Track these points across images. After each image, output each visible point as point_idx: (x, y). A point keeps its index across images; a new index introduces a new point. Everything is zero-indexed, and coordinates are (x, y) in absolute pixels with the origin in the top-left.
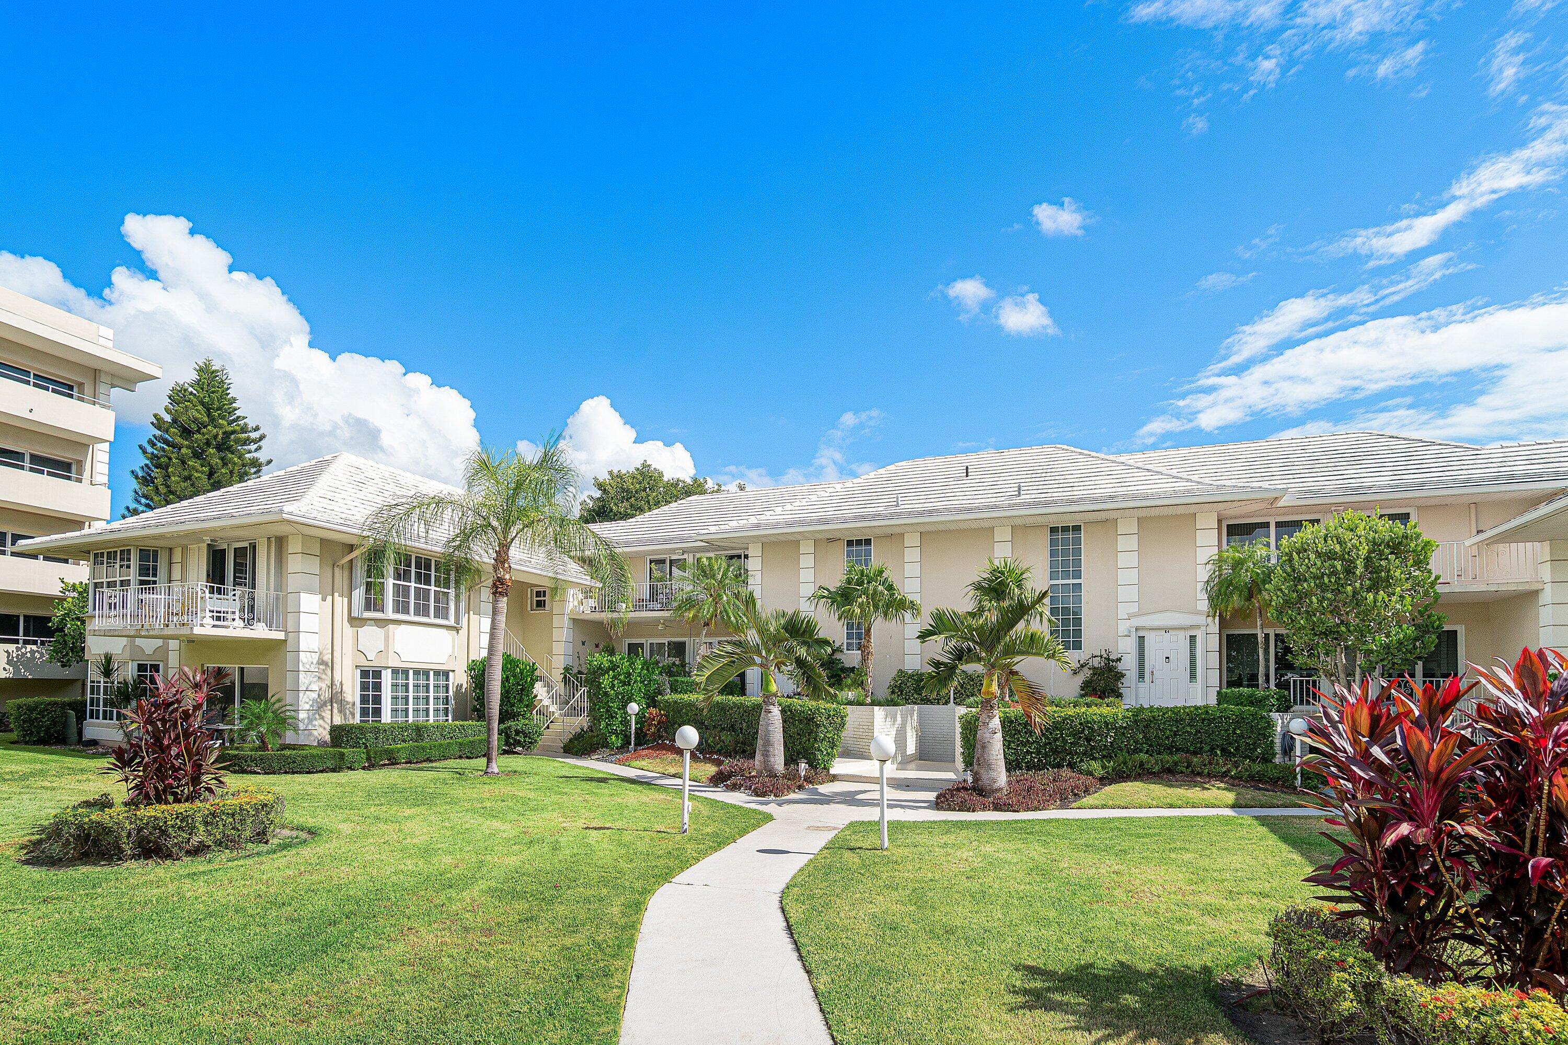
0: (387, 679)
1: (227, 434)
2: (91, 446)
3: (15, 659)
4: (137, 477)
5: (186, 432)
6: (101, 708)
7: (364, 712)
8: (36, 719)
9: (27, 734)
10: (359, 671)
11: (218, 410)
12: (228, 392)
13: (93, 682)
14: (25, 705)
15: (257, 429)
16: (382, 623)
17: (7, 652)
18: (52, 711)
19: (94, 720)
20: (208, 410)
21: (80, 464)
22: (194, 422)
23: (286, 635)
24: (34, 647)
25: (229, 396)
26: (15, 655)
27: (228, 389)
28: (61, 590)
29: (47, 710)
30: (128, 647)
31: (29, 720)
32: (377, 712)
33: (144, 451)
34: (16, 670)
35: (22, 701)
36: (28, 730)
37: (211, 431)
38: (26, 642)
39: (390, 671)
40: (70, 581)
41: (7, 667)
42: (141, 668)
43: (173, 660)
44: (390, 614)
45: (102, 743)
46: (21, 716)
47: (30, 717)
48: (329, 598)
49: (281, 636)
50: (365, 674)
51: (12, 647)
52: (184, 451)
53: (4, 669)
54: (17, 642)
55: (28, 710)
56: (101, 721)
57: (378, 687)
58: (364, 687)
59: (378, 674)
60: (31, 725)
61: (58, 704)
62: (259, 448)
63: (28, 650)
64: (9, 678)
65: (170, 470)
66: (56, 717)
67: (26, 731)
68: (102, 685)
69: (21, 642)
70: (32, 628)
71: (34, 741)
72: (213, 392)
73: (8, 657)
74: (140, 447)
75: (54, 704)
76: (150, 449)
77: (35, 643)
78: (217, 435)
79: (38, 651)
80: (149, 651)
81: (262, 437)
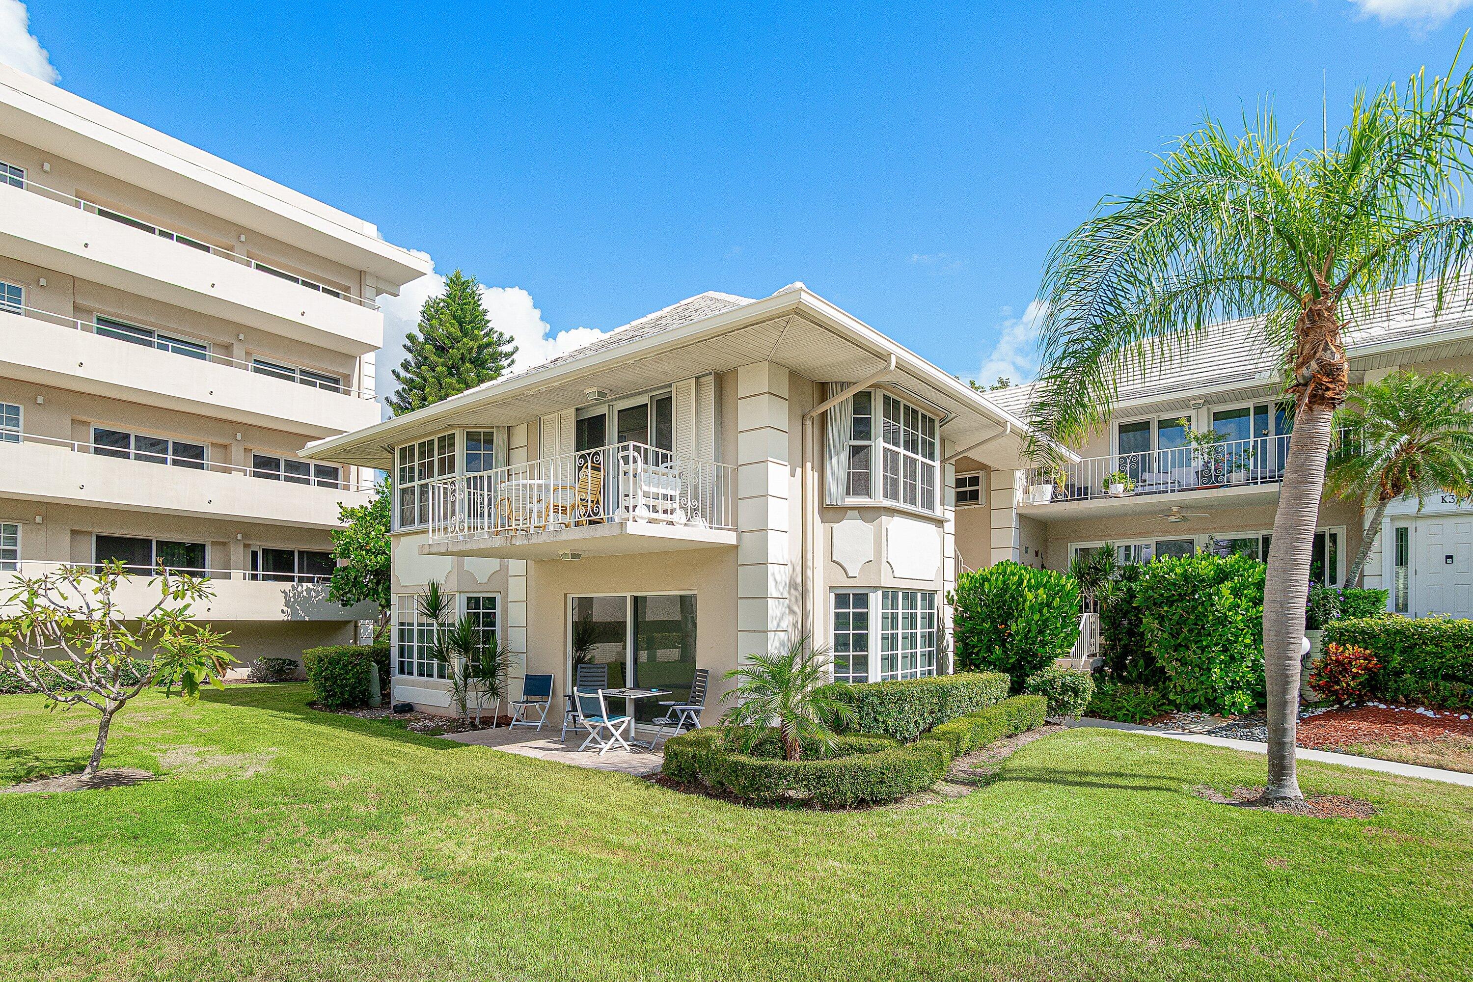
0: (876, 607)
1: (481, 348)
2: (358, 358)
3: (292, 600)
4: (391, 404)
5: (441, 350)
6: (415, 660)
7: (841, 665)
8: (340, 675)
9: (329, 696)
10: (832, 596)
11: (470, 323)
12: (479, 303)
13: (402, 624)
14: (326, 656)
15: (511, 339)
16: (869, 513)
17: (284, 592)
18: (356, 665)
19: (406, 677)
20: (461, 325)
21: (348, 378)
22: (448, 337)
23: (739, 538)
24: (310, 585)
25: (481, 308)
26: (291, 595)
27: (479, 300)
28: (340, 516)
29: (351, 663)
30: (455, 574)
31: (333, 678)
32: (862, 663)
33: (398, 376)
34: (294, 611)
35: (319, 650)
36: (331, 691)
37: (468, 344)
38: (301, 580)
39: (880, 593)
40: (348, 505)
41: (285, 609)
42: (473, 602)
43: (516, 589)
44: (879, 499)
45: (417, 708)
46: (323, 671)
47: (332, 673)
48: (799, 471)
49: (730, 538)
50: (841, 600)
51: (287, 586)
52: (439, 369)
53: (283, 612)
54: (291, 579)
55: (330, 663)
56: (415, 677)
57: (862, 620)
58: (841, 621)
59: (862, 600)
60: (334, 683)
61: (362, 654)
62: (513, 362)
63: (305, 588)
64: (287, 621)
65: (427, 390)
66: (362, 673)
67: (328, 692)
68: (416, 628)
69: (296, 579)
70: (305, 563)
71: (337, 705)
72: (465, 304)
73: (285, 598)
74: (394, 372)
75: (358, 655)
76: (403, 374)
77: (311, 580)
78: (472, 348)
79: (314, 590)
80: (482, 578)
81: (516, 349)
